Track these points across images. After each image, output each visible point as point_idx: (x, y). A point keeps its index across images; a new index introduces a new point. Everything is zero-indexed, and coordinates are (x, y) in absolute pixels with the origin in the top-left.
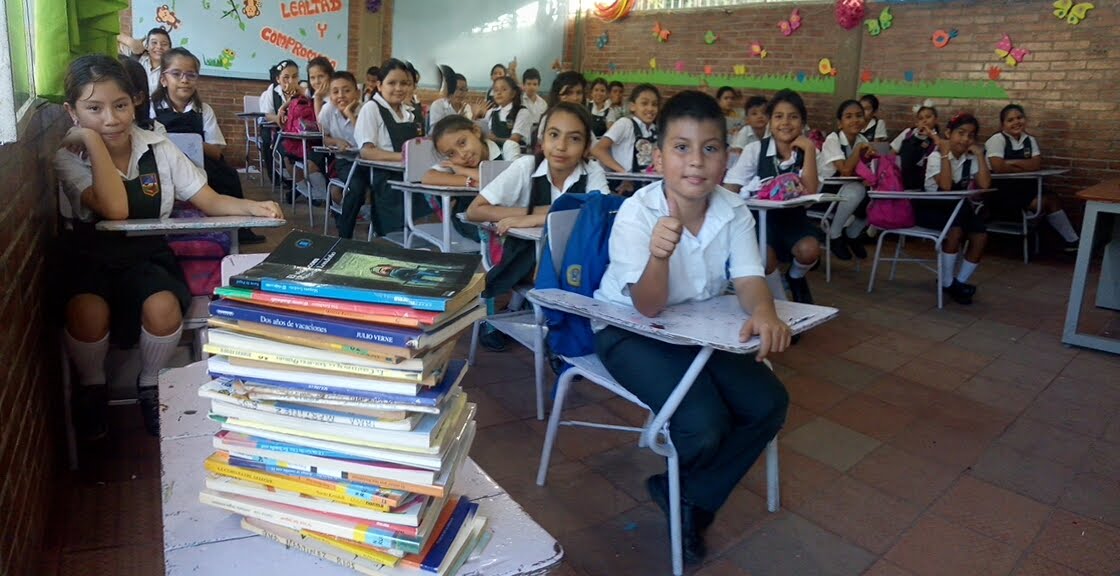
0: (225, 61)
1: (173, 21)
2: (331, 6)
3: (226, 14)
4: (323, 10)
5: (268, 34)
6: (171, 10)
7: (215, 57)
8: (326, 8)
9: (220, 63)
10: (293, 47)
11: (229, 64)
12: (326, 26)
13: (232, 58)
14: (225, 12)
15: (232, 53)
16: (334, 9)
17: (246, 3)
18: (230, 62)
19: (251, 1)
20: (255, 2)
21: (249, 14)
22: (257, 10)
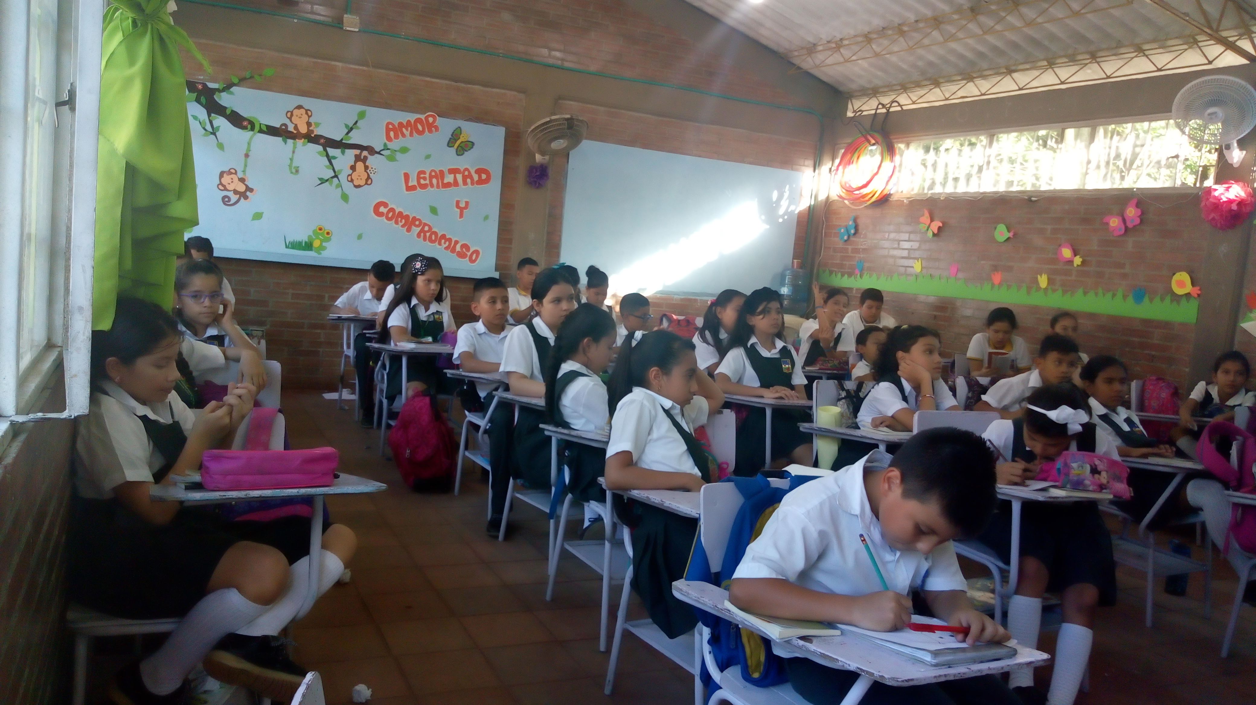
0: (316, 244)
1: (241, 188)
2: (476, 177)
3: (323, 181)
4: (465, 183)
5: (382, 209)
6: (240, 175)
7: (303, 237)
8: (469, 181)
9: (308, 246)
10: (419, 229)
11: (322, 248)
12: (467, 203)
13: (329, 240)
14: (320, 179)
15: (328, 233)
16: (481, 182)
17: (353, 168)
18: (324, 244)
19: (360, 165)
20: (366, 168)
21: (356, 183)
22: (369, 177)
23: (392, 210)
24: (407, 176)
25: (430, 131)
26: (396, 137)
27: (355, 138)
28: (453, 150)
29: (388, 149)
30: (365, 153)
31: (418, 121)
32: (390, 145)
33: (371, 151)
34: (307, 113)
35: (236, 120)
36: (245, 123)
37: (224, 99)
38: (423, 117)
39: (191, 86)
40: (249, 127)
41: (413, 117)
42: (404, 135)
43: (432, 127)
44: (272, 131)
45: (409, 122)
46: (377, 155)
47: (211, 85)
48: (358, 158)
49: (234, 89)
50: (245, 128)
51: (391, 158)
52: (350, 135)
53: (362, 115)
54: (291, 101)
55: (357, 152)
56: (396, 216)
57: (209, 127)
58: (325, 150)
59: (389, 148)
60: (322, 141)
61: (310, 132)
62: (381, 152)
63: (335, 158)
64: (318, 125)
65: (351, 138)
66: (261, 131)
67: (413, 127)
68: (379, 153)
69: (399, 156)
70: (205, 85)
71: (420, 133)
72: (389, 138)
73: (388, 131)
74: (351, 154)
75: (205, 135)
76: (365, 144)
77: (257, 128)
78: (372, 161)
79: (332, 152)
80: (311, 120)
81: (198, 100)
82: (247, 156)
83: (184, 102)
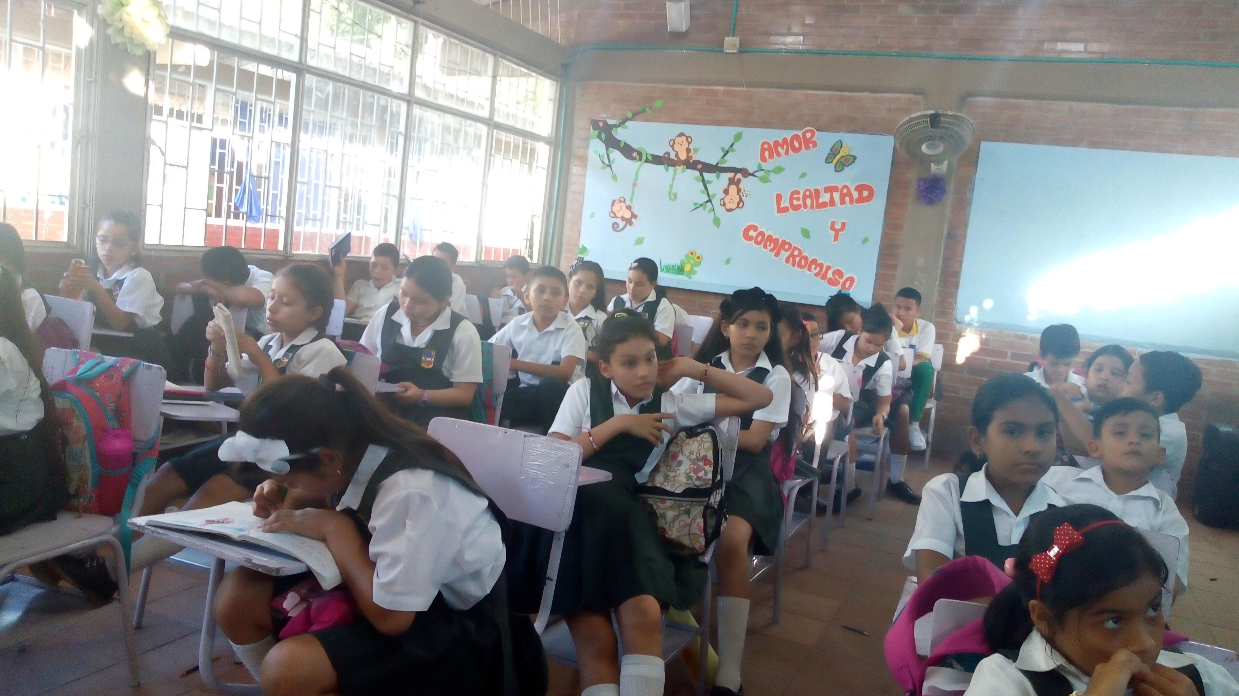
0: (687, 268)
1: (628, 215)
2: (856, 195)
3: (697, 206)
4: (843, 202)
5: (752, 233)
6: (628, 203)
7: (676, 262)
8: (847, 199)
9: (680, 270)
10: (788, 253)
11: (692, 272)
12: (843, 224)
13: (699, 264)
14: (695, 204)
15: (698, 258)
16: (861, 200)
17: (726, 192)
18: (695, 268)
19: (733, 189)
20: (739, 190)
21: (728, 207)
22: (741, 200)
23: (762, 233)
24: (779, 197)
25: (807, 148)
26: (771, 157)
27: (731, 161)
28: (832, 166)
29: (763, 170)
30: (739, 176)
31: (796, 137)
32: (764, 166)
33: (745, 173)
34: (687, 140)
35: (628, 151)
36: (635, 154)
37: (620, 134)
38: (800, 133)
39: (595, 124)
40: (638, 157)
41: (788, 134)
42: (779, 155)
43: (809, 143)
44: (657, 160)
45: (785, 140)
46: (750, 177)
47: (611, 122)
48: (731, 181)
49: (628, 123)
50: (633, 159)
51: (765, 180)
52: (726, 158)
53: (738, 137)
54: (672, 129)
55: (731, 175)
56: (765, 240)
57: (606, 161)
58: (702, 175)
59: (763, 168)
60: (700, 166)
61: (689, 158)
62: (755, 174)
63: (710, 182)
64: (696, 150)
65: (726, 161)
66: (647, 161)
67: (789, 145)
68: (753, 175)
69: (772, 176)
70: (605, 123)
71: (797, 150)
72: (763, 159)
73: (763, 150)
74: (725, 177)
75: (603, 168)
76: (739, 167)
77: (644, 158)
78: (746, 183)
79: (707, 176)
80: (691, 147)
81: (599, 137)
82: (634, 185)
83: (587, 140)
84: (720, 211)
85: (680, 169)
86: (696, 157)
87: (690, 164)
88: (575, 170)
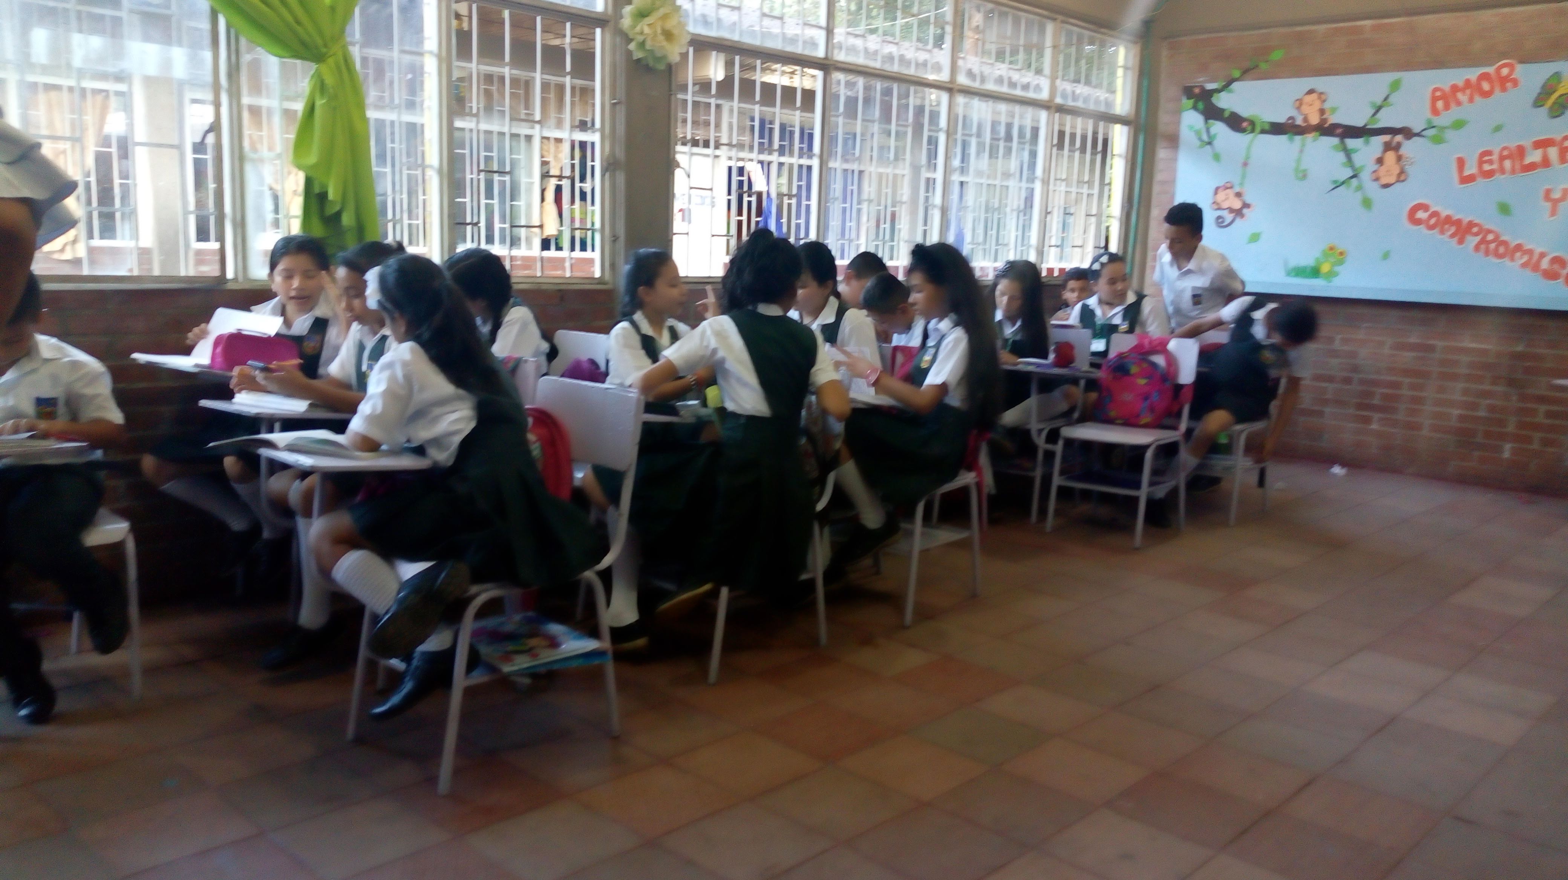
0: (1325, 268)
1: (1237, 204)
3: (1338, 185)
5: (1421, 215)
6: (1237, 189)
9: (1315, 272)
10: (1478, 238)
11: (1331, 275)
14: (1335, 182)
17: (1380, 161)
18: (1337, 269)
19: (1390, 156)
20: (1399, 158)
21: (1384, 181)
22: (1402, 172)
23: (1435, 214)
24: (1461, 163)
25: (1504, 89)
26: (1447, 107)
27: (1385, 120)
29: (1433, 127)
30: (1399, 138)
31: (1485, 77)
32: (1437, 121)
33: (1407, 133)
34: (1319, 98)
35: (1236, 122)
36: (1245, 124)
37: (1223, 101)
38: (1490, 70)
39: (1188, 92)
40: (1249, 128)
41: (1472, 74)
42: (1459, 103)
43: (1504, 82)
44: (1277, 129)
45: (1468, 82)
46: (1415, 139)
47: (1210, 86)
48: (1388, 147)
49: (1235, 86)
50: (1242, 130)
51: (1438, 140)
52: (1379, 115)
53: (1395, 86)
54: (1296, 86)
55: (1387, 138)
56: (1441, 223)
57: (1205, 138)
58: (1342, 142)
59: (1434, 125)
60: (1339, 131)
61: (1324, 121)
62: (1424, 133)
63: (1356, 151)
64: (1334, 110)
65: (1379, 120)
66: (1263, 132)
67: (1474, 89)
68: (1418, 135)
69: (1450, 134)
70: (1202, 88)
71: (1486, 94)
72: (1435, 112)
73: (1434, 100)
74: (1378, 142)
75: (1201, 147)
76: (1398, 125)
77: (1258, 129)
78: (1409, 148)
79: (1351, 143)
80: (1327, 106)
81: (1195, 108)
82: (1245, 164)
83: (1178, 112)
84: (1372, 189)
85: (1309, 137)
86: (1333, 119)
87: (1326, 129)
88: (1162, 153)
